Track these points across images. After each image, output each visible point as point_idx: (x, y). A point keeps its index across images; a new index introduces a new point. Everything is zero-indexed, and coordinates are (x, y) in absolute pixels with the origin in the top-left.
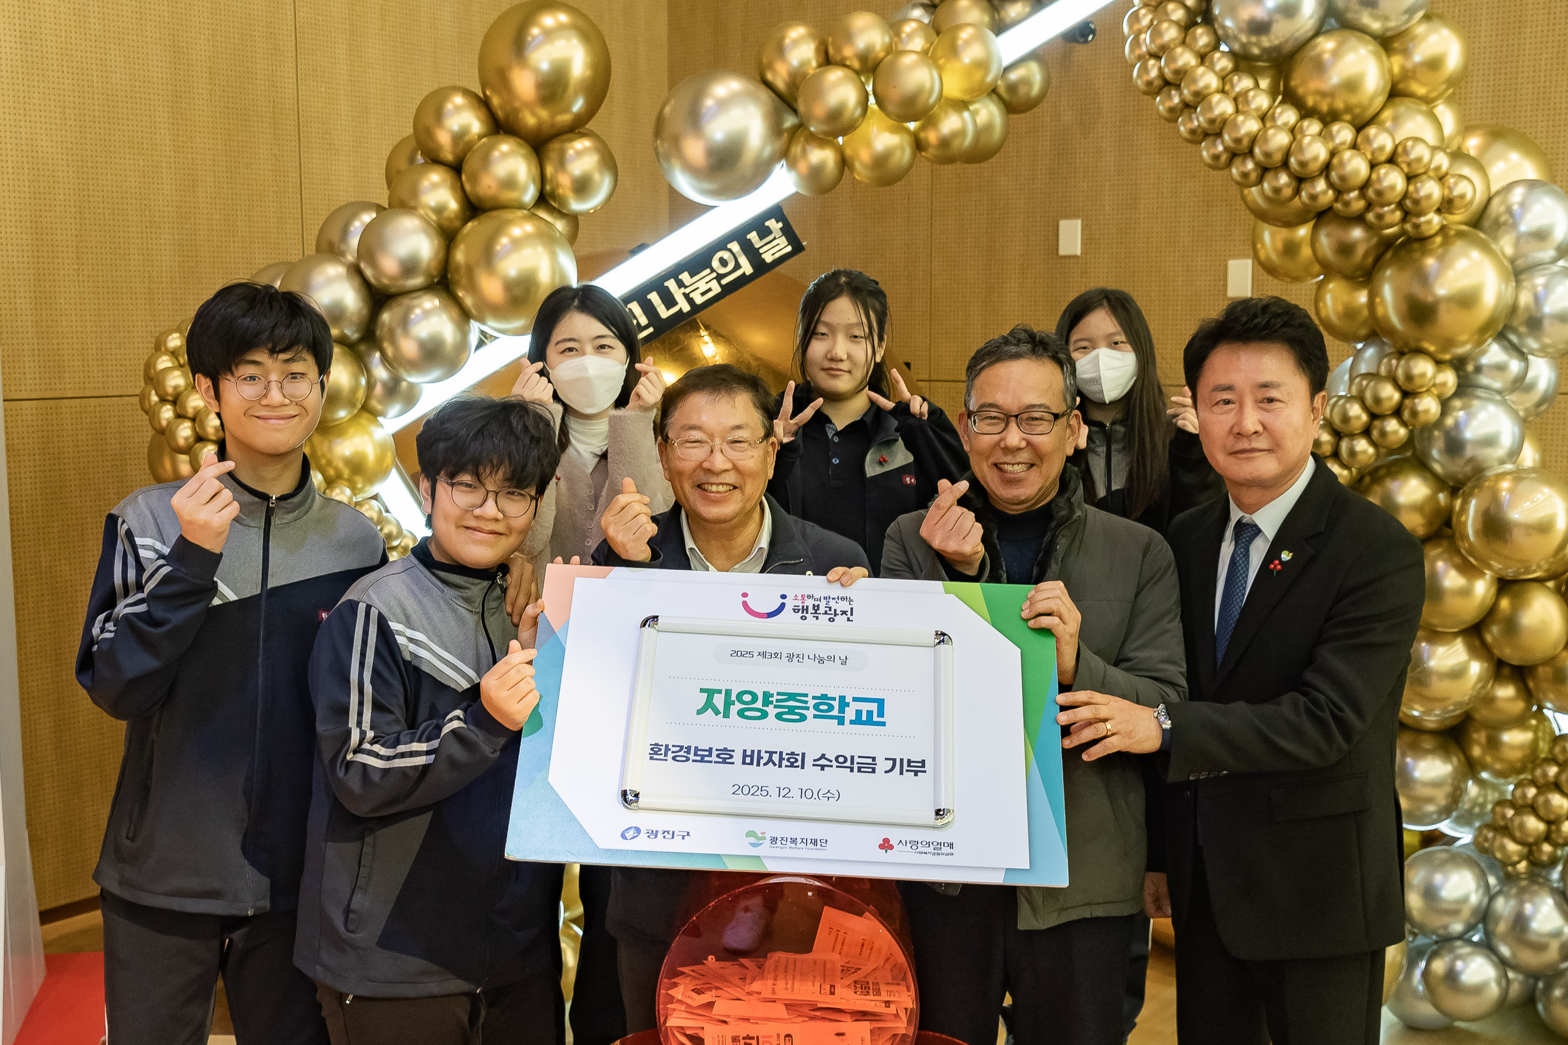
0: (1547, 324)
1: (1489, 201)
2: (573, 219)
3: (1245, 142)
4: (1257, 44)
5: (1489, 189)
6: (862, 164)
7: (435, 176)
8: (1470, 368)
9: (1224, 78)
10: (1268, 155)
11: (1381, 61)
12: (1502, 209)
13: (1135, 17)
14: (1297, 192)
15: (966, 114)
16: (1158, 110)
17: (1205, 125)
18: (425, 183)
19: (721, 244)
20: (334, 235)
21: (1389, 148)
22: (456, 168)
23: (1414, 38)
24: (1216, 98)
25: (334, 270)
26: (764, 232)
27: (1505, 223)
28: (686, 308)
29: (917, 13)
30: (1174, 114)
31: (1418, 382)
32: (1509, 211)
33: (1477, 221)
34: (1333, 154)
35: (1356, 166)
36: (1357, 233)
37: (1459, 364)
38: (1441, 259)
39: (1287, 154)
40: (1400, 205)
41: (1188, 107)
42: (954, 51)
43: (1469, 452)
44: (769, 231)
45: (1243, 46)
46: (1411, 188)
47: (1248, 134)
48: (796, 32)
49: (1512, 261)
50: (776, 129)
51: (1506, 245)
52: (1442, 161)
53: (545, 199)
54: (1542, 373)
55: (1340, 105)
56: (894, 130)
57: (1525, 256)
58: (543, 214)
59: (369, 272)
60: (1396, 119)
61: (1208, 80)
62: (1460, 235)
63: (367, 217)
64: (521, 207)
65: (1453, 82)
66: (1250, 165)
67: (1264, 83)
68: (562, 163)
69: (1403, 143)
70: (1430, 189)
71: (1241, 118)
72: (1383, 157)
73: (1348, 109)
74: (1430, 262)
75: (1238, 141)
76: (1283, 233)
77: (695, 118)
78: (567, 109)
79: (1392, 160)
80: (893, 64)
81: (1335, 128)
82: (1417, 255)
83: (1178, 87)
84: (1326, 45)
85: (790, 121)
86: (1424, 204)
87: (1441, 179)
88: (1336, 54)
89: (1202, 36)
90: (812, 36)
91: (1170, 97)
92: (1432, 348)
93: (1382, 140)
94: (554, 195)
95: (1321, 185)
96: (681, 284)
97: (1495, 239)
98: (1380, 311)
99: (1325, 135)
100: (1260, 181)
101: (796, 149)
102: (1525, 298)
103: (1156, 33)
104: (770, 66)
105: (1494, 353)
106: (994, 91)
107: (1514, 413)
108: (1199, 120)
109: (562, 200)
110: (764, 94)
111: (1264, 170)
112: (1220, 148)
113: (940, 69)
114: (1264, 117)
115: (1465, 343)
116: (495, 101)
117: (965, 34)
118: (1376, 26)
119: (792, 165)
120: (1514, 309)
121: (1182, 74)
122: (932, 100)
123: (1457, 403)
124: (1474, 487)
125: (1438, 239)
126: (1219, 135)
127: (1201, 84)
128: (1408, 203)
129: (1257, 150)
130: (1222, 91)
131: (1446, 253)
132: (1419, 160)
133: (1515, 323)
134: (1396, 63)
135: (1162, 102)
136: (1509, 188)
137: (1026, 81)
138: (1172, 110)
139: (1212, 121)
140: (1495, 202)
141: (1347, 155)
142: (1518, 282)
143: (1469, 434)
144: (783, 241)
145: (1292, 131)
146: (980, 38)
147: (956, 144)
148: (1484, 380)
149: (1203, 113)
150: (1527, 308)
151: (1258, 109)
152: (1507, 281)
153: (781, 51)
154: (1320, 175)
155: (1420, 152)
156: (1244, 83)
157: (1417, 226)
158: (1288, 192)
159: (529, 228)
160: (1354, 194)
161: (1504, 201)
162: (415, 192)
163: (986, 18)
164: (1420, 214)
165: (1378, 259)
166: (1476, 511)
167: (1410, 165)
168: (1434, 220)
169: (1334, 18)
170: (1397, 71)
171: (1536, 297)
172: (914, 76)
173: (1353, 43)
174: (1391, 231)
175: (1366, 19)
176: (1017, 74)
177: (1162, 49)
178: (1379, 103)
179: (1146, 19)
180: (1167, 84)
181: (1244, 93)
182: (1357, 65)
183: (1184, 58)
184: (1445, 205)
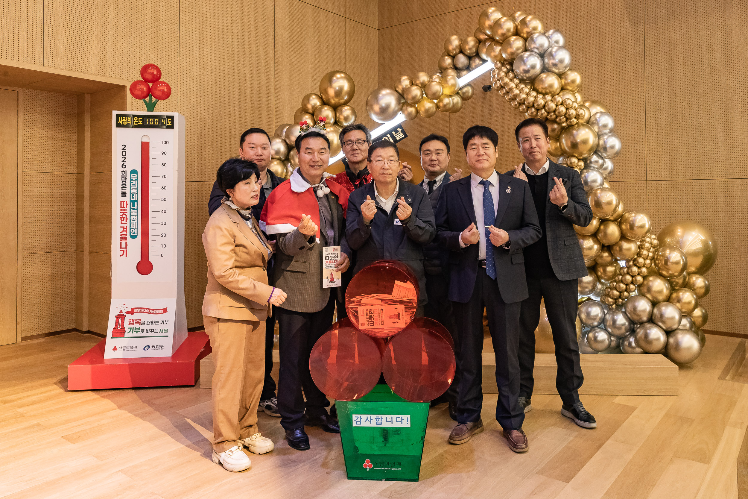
0: (608, 149)
1: (591, 117)
3: (523, 100)
4: (525, 76)
5: (590, 114)
6: (422, 111)
7: (307, 116)
8: (588, 162)
9: (517, 85)
10: (529, 103)
11: (558, 79)
12: (594, 119)
13: (494, 71)
14: (537, 113)
15: (450, 99)
16: (500, 95)
17: (512, 97)
18: (304, 118)
19: (385, 135)
20: (279, 132)
21: (561, 101)
22: (312, 114)
23: (567, 75)
24: (515, 89)
25: (278, 141)
27: (595, 123)
29: (437, 74)
31: (573, 164)
32: (596, 120)
33: (588, 122)
34: (546, 103)
35: (552, 105)
36: (556, 126)
37: (585, 160)
38: (577, 131)
39: (534, 103)
40: (565, 115)
41: (508, 92)
42: (446, 81)
43: (589, 184)
44: (398, 131)
45: (522, 77)
46: (567, 111)
47: (523, 98)
48: (404, 78)
49: (598, 133)
50: (398, 103)
51: (596, 129)
52: (576, 105)
53: (336, 122)
54: (609, 164)
55: (548, 91)
56: (430, 102)
57: (601, 131)
59: (288, 141)
60: (563, 95)
61: (512, 85)
62: (583, 125)
63: (288, 127)
64: (330, 124)
65: (579, 86)
66: (524, 107)
67: (529, 87)
68: (341, 112)
69: (564, 101)
70: (572, 112)
71: (521, 94)
72: (559, 104)
73: (550, 92)
74: (574, 132)
75: (521, 100)
77: (377, 99)
78: (343, 99)
79: (562, 104)
80: (429, 85)
81: (546, 96)
82: (571, 130)
83: (505, 88)
84: (544, 76)
85: (402, 101)
86: (571, 116)
87: (576, 110)
88: (546, 78)
89: (511, 75)
90: (409, 79)
91: (503, 91)
92: (577, 155)
93: (559, 99)
94: (339, 121)
95: (543, 111)
97: (593, 127)
98: (562, 146)
99: (544, 98)
100: (527, 111)
101: (404, 108)
102: (601, 142)
103: (499, 74)
104: (397, 86)
105: (595, 158)
106: (458, 93)
107: (602, 175)
108: (511, 95)
109: (341, 123)
110: (395, 94)
111: (528, 108)
112: (517, 103)
113: (443, 87)
114: (528, 94)
115: (585, 154)
116: (324, 97)
117: (449, 77)
118: (557, 71)
119: (403, 112)
120: (598, 145)
121: (506, 84)
122: (440, 94)
123: (585, 171)
124: (590, 193)
125: (576, 126)
126: (516, 99)
127: (510, 87)
128: (567, 116)
129: (526, 102)
130: (517, 88)
131: (579, 129)
132: (569, 104)
133: (600, 149)
134: (563, 81)
135: (501, 92)
136: (596, 114)
137: (467, 92)
138: (504, 94)
139: (514, 95)
141: (550, 103)
142: (599, 138)
143: (589, 180)
144: (402, 134)
145: (535, 97)
146: (454, 79)
147: (448, 106)
148: (592, 165)
149: (511, 94)
150: (602, 145)
151: (526, 92)
152: (595, 137)
153: (400, 82)
154: (543, 108)
155: (569, 102)
156: (522, 86)
157: (570, 122)
158: (535, 113)
159: (332, 129)
160: (553, 114)
161: (595, 117)
162: (301, 120)
163: (456, 75)
164: (571, 119)
165: (561, 132)
166: (591, 200)
167: (567, 105)
168: (574, 121)
169: (545, 69)
170: (563, 83)
171: (604, 142)
172: (436, 87)
173: (551, 75)
174: (564, 124)
175: (554, 69)
176: (464, 90)
177: (501, 78)
178: (558, 91)
179: (497, 71)
180: (502, 87)
181: (522, 88)
182: (552, 81)
183: (506, 80)
184: (577, 117)
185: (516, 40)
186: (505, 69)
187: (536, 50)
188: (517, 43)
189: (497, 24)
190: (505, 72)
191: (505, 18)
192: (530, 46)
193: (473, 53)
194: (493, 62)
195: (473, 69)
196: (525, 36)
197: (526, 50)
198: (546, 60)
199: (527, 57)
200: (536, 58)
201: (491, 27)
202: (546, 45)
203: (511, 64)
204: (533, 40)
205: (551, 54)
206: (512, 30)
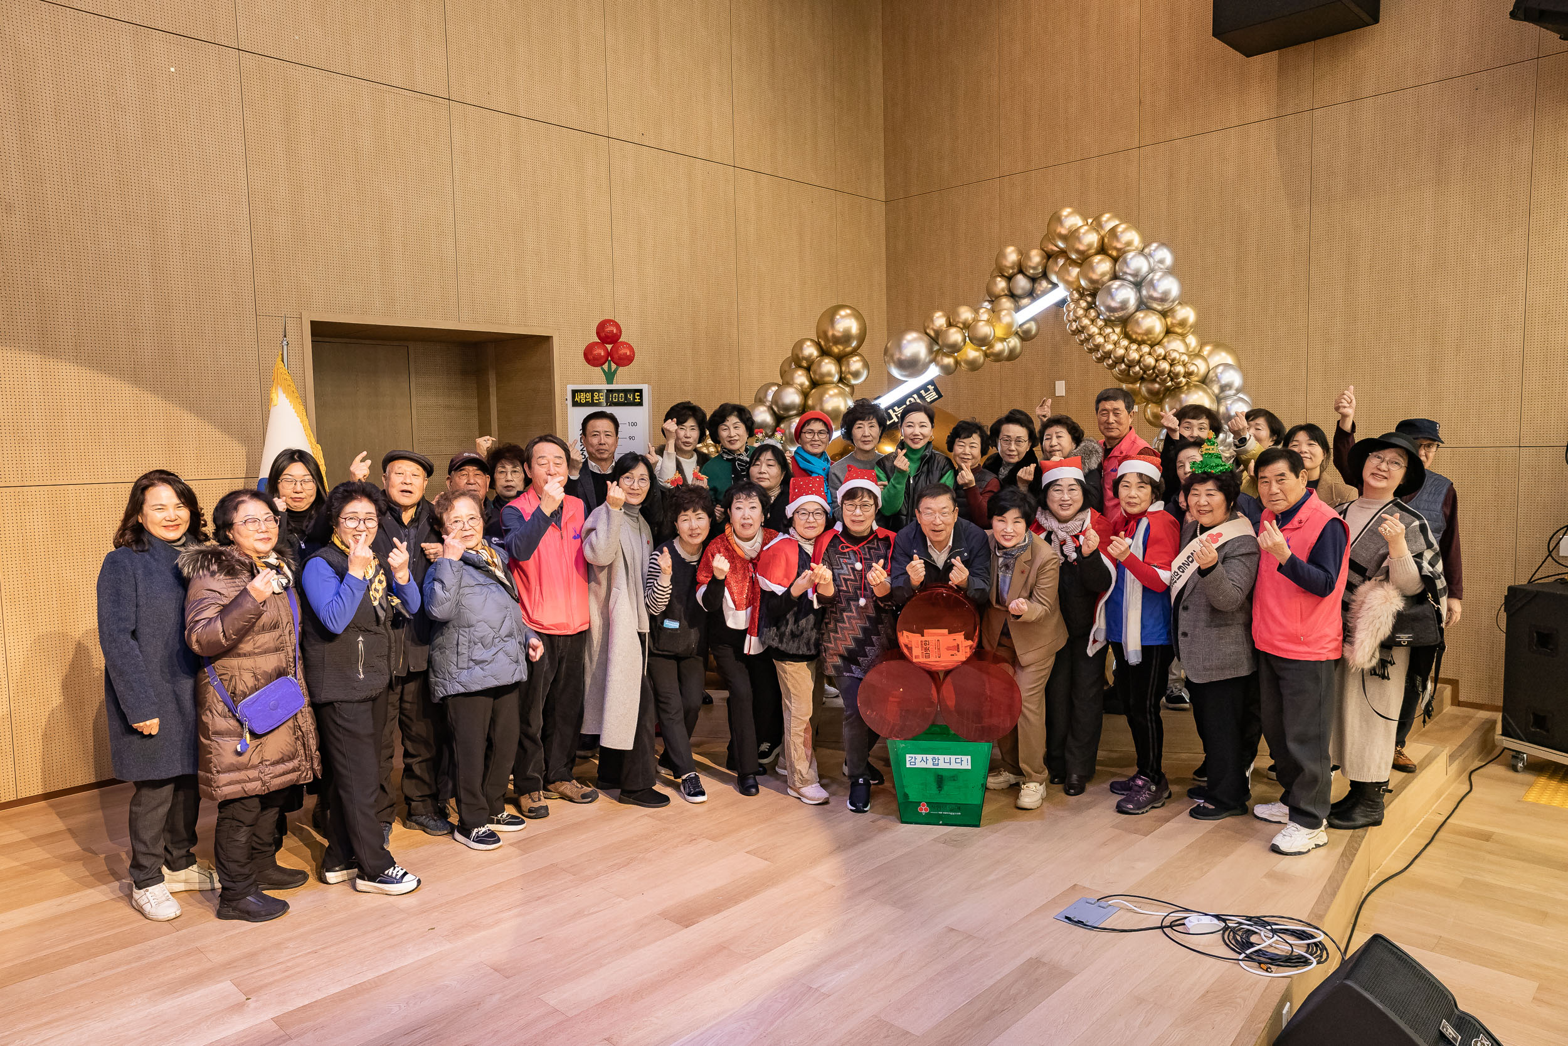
1: (1208, 373)
2: (852, 387)
3: (1108, 352)
4: (1113, 316)
5: (1209, 368)
6: (965, 363)
7: (800, 372)
9: (1100, 329)
10: (1117, 357)
11: (1162, 321)
12: (1214, 375)
13: (1068, 304)
14: (1129, 371)
15: (1005, 343)
16: (1076, 340)
17: (1094, 346)
18: (796, 375)
19: (910, 395)
20: (762, 396)
21: (1163, 353)
22: (808, 369)
23: (1175, 312)
24: (1097, 336)
25: (762, 409)
26: (927, 390)
27: (1214, 381)
28: (896, 420)
29: (986, 304)
30: (1082, 342)
32: (1216, 376)
33: (1204, 380)
34: (1141, 357)
35: (1150, 361)
36: (1157, 386)
38: (1187, 394)
39: (1124, 356)
40: (1169, 375)
41: (1087, 340)
42: (999, 319)
44: (929, 390)
45: (1108, 316)
46: (1173, 369)
47: (1109, 349)
48: (938, 314)
49: (1218, 394)
50: (930, 351)
51: (1215, 389)
52: (1185, 358)
53: (841, 380)
55: (1145, 338)
56: (976, 350)
57: (1223, 392)
58: (840, 385)
59: (776, 409)
60: (1169, 342)
61: (1094, 330)
62: (1195, 386)
63: (775, 388)
64: (833, 383)
65: (1191, 327)
66: (1111, 362)
67: (1118, 330)
68: (848, 365)
69: (1169, 352)
70: (1179, 369)
71: (1107, 344)
72: (1160, 358)
73: (1149, 339)
74: (1183, 396)
75: (1105, 351)
76: (1131, 386)
77: (899, 347)
78: (850, 345)
79: (1164, 358)
80: (975, 325)
81: (1142, 347)
82: (1178, 392)
83: (1083, 332)
84: (1140, 315)
85: (936, 348)
86: (1178, 374)
87: (1184, 365)
88: (1143, 318)
89: (1093, 313)
90: (944, 316)
91: (1081, 336)
93: (1160, 351)
94: (845, 378)
95: (1137, 368)
96: (894, 411)
97: (1210, 387)
99: (1139, 349)
100: (1115, 367)
101: (939, 358)
102: (1222, 409)
103: (1075, 312)
104: (928, 327)
106: (1015, 333)
108: (1091, 345)
109: (849, 381)
110: (926, 338)
111: (1116, 363)
112: (1100, 355)
113: (994, 327)
114: (1115, 343)
116: (823, 343)
117: (1003, 313)
118: (1159, 308)
119: (937, 364)
121: (1085, 327)
122: (991, 338)
125: (1186, 387)
126: (1099, 350)
127: (1092, 331)
128: (1172, 374)
130: (1100, 334)
131: (1190, 390)
132: (1175, 358)
134: (1169, 320)
135: (1078, 338)
136: (1218, 365)
137: (1029, 329)
139: (1096, 344)
140: (1211, 372)
141: (1147, 357)
144: (934, 394)
145: (1126, 349)
146: (1010, 314)
147: (1001, 354)
149: (1093, 342)
150: (1224, 414)
151: (1113, 340)
153: (932, 321)
154: (1137, 364)
155: (1175, 355)
156: (1109, 330)
157: (1177, 382)
158: (1126, 371)
159: (836, 391)
160: (1151, 371)
161: (1214, 372)
162: (792, 379)
163: (1013, 306)
164: (1177, 378)
165: (1164, 395)
167: (1173, 360)
168: (1184, 380)
169: (1143, 305)
170: (1169, 323)
171: (1227, 409)
172: (984, 329)
173: (1150, 314)
174: (1169, 384)
175: (1155, 305)
176: (1026, 327)
177: (1078, 318)
178: (1162, 336)
179: (1072, 306)
180: (1079, 331)
181: (1108, 334)
182: (1152, 323)
183: (1086, 322)
184: (1188, 374)
185: (1101, 261)
186: (1083, 304)
187: (1130, 278)
188: (1102, 266)
189: (1072, 236)
190: (1083, 309)
191: (1086, 228)
192: (1121, 270)
193: (1038, 274)
194: (1068, 290)
195: (1039, 297)
196: (1114, 253)
197: (1115, 277)
198: (1144, 292)
199: (1117, 289)
200: (1129, 289)
201: (1064, 238)
202: (1145, 268)
203: (1094, 295)
204: (1125, 262)
205: (1152, 284)
206: (1095, 245)
